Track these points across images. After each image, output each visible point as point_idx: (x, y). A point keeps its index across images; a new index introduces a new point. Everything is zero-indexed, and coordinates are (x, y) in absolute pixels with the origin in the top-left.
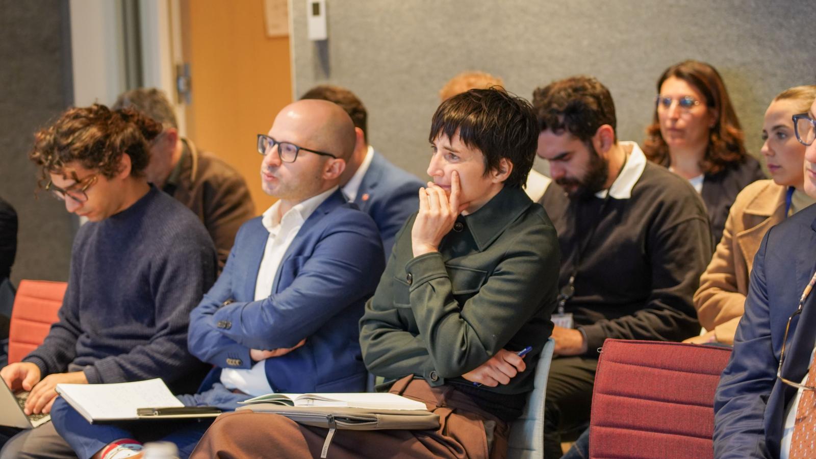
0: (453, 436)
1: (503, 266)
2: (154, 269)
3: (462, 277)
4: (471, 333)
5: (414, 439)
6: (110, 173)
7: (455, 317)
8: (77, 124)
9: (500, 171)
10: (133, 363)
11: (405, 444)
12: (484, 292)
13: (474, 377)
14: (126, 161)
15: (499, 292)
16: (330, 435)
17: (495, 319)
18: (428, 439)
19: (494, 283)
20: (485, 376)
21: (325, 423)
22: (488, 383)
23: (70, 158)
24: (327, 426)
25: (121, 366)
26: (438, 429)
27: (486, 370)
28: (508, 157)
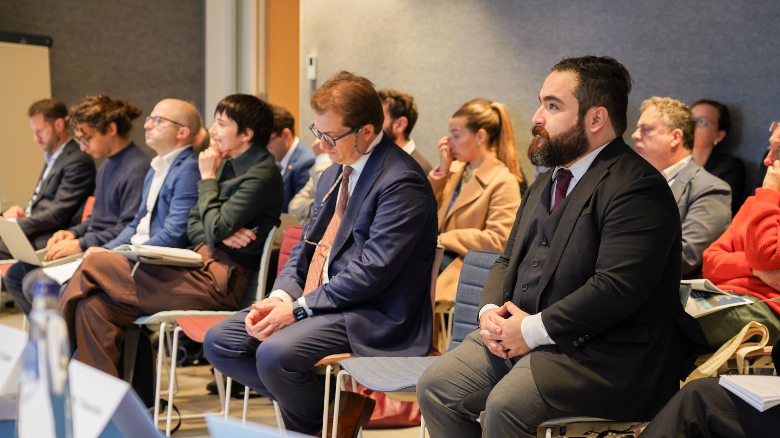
0: (211, 273)
1: (243, 185)
2: (121, 187)
3: (224, 190)
4: (222, 219)
5: (187, 271)
6: (104, 131)
7: (215, 210)
8: (90, 103)
9: (246, 135)
10: (103, 236)
11: (181, 273)
12: (232, 199)
13: (228, 242)
14: (114, 126)
15: (238, 198)
16: (137, 264)
17: (236, 212)
18: (195, 272)
19: (238, 193)
20: (234, 242)
21: (135, 258)
22: (235, 246)
23: (81, 121)
24: (136, 260)
25: (97, 238)
26: (201, 267)
27: (234, 238)
28: (250, 127)
